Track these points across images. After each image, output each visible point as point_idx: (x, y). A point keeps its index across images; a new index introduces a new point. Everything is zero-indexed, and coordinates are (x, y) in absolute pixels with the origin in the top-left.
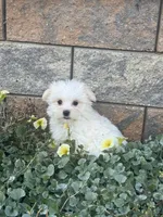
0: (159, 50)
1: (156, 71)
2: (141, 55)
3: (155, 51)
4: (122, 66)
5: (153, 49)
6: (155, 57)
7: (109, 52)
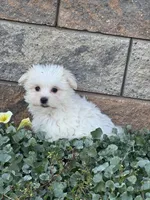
0: (59, 24)
1: (57, 47)
2: (40, 29)
3: (56, 26)
4: (19, 41)
5: (53, 23)
6: (56, 33)
7: (5, 23)
